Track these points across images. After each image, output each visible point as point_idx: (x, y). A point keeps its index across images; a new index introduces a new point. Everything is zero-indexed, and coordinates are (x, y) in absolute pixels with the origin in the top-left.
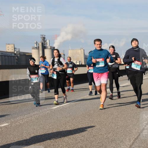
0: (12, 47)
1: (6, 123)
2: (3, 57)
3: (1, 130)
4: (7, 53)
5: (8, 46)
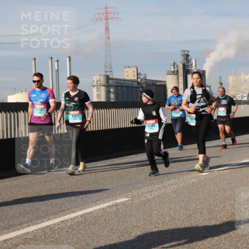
0: (134, 72)
1: (124, 197)
2: (119, 88)
3: (116, 208)
4: (125, 82)
5: (127, 70)
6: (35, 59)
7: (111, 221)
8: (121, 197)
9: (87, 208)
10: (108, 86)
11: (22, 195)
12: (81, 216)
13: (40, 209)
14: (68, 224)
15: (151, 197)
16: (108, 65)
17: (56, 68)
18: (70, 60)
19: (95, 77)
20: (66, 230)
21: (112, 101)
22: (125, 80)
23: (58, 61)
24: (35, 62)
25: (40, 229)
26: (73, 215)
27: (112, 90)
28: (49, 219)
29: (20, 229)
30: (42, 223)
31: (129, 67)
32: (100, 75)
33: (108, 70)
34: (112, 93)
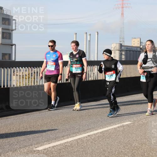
0: (138, 41)
1: (129, 121)
2: (128, 52)
3: (123, 128)
4: (132, 48)
5: (134, 40)
6: (76, 34)
7: (119, 136)
8: (127, 122)
9: (104, 128)
10: (121, 51)
11: (64, 119)
12: (101, 133)
13: (75, 127)
14: (92, 138)
15: (146, 122)
16: (122, 37)
17: (89, 39)
18: (98, 34)
19: (113, 45)
20: (91, 141)
21: (123, 60)
22: (132, 47)
23: (90, 35)
24: (76, 35)
25: (75, 140)
26: (95, 132)
27: (123, 53)
28: (81, 134)
29: (62, 140)
30: (76, 136)
31: (135, 38)
32: (116, 44)
33: (122, 40)
34: (124, 55)
